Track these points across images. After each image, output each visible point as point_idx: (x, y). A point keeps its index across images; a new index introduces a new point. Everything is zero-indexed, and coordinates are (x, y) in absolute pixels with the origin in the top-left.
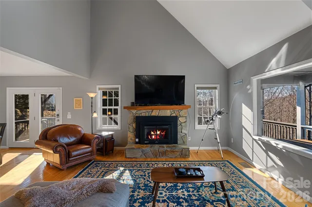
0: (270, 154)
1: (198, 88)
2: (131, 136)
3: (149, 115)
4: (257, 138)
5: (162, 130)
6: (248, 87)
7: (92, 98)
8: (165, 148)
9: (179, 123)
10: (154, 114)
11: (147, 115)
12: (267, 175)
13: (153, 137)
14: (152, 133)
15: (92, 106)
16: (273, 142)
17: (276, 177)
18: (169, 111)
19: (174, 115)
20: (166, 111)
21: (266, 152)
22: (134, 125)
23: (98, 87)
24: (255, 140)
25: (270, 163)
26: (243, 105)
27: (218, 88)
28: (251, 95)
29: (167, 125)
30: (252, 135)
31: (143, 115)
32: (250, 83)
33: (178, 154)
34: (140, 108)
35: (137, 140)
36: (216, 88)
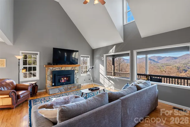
0: (110, 81)
1: (82, 57)
2: (49, 82)
3: (60, 70)
4: (106, 76)
5: (67, 77)
6: (102, 58)
7: (19, 59)
8: (71, 86)
9: (75, 73)
10: (62, 69)
11: (59, 70)
12: (109, 88)
13: (63, 81)
14: (62, 79)
15: (19, 65)
16: (111, 77)
17: (112, 88)
18: (70, 67)
19: (73, 69)
20: (69, 68)
21: (109, 81)
22: (51, 76)
23: (21, 52)
24: (105, 77)
25: (110, 84)
26: (100, 64)
27: (90, 57)
28: (103, 61)
29: (70, 74)
30: (104, 75)
31: (57, 70)
32: (103, 56)
33: (76, 88)
34: (55, 66)
35: (53, 84)
36: (88, 57)
